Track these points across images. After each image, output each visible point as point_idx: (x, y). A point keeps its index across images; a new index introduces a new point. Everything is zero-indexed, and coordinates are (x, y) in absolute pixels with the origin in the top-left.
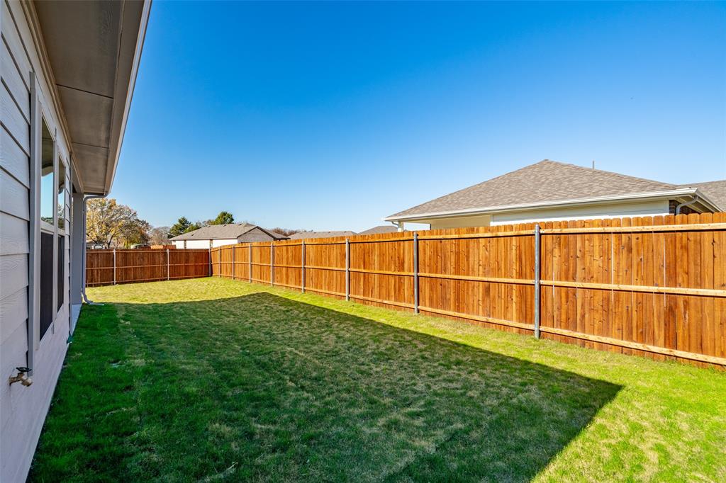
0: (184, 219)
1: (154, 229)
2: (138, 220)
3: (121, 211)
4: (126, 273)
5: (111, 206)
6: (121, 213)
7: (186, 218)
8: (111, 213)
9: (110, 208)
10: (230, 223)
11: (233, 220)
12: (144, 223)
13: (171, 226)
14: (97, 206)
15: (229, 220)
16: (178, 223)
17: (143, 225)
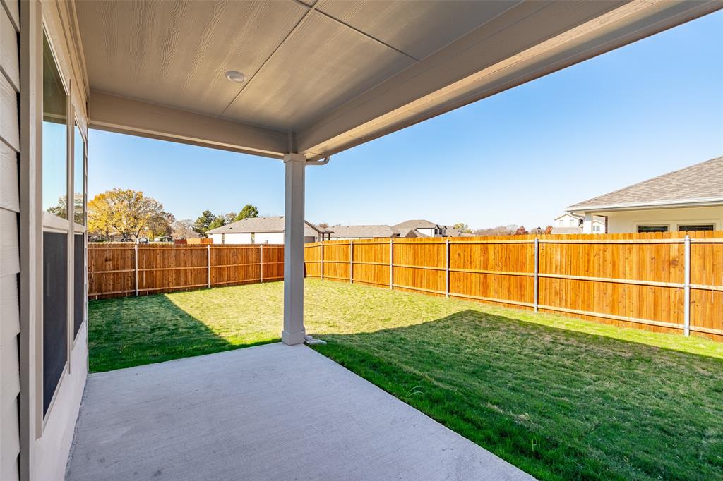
0: (208, 212)
1: (177, 222)
2: (164, 213)
3: (147, 203)
4: (220, 273)
5: (138, 199)
6: (148, 206)
7: (210, 211)
8: (138, 206)
9: (137, 200)
10: (255, 216)
11: (257, 213)
12: (169, 215)
13: (195, 220)
14: (125, 198)
15: (253, 213)
16: (203, 216)
17: (168, 217)
